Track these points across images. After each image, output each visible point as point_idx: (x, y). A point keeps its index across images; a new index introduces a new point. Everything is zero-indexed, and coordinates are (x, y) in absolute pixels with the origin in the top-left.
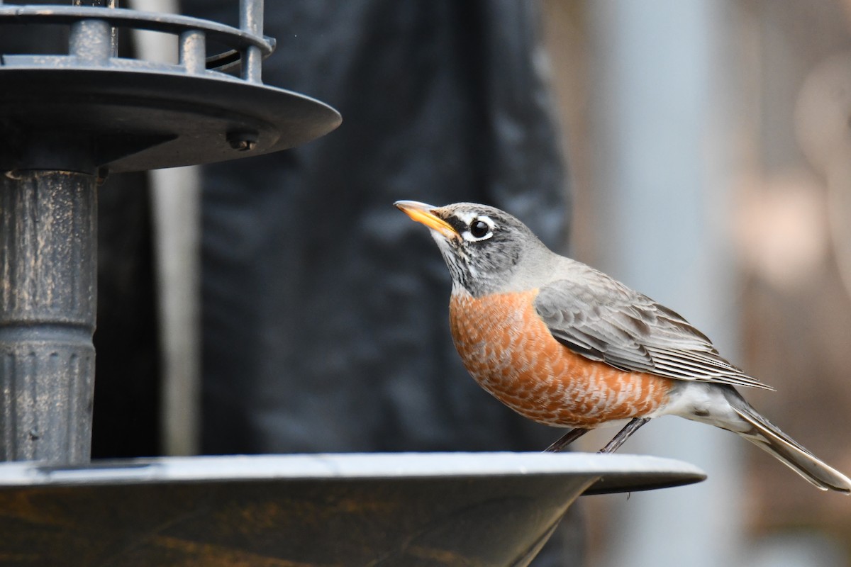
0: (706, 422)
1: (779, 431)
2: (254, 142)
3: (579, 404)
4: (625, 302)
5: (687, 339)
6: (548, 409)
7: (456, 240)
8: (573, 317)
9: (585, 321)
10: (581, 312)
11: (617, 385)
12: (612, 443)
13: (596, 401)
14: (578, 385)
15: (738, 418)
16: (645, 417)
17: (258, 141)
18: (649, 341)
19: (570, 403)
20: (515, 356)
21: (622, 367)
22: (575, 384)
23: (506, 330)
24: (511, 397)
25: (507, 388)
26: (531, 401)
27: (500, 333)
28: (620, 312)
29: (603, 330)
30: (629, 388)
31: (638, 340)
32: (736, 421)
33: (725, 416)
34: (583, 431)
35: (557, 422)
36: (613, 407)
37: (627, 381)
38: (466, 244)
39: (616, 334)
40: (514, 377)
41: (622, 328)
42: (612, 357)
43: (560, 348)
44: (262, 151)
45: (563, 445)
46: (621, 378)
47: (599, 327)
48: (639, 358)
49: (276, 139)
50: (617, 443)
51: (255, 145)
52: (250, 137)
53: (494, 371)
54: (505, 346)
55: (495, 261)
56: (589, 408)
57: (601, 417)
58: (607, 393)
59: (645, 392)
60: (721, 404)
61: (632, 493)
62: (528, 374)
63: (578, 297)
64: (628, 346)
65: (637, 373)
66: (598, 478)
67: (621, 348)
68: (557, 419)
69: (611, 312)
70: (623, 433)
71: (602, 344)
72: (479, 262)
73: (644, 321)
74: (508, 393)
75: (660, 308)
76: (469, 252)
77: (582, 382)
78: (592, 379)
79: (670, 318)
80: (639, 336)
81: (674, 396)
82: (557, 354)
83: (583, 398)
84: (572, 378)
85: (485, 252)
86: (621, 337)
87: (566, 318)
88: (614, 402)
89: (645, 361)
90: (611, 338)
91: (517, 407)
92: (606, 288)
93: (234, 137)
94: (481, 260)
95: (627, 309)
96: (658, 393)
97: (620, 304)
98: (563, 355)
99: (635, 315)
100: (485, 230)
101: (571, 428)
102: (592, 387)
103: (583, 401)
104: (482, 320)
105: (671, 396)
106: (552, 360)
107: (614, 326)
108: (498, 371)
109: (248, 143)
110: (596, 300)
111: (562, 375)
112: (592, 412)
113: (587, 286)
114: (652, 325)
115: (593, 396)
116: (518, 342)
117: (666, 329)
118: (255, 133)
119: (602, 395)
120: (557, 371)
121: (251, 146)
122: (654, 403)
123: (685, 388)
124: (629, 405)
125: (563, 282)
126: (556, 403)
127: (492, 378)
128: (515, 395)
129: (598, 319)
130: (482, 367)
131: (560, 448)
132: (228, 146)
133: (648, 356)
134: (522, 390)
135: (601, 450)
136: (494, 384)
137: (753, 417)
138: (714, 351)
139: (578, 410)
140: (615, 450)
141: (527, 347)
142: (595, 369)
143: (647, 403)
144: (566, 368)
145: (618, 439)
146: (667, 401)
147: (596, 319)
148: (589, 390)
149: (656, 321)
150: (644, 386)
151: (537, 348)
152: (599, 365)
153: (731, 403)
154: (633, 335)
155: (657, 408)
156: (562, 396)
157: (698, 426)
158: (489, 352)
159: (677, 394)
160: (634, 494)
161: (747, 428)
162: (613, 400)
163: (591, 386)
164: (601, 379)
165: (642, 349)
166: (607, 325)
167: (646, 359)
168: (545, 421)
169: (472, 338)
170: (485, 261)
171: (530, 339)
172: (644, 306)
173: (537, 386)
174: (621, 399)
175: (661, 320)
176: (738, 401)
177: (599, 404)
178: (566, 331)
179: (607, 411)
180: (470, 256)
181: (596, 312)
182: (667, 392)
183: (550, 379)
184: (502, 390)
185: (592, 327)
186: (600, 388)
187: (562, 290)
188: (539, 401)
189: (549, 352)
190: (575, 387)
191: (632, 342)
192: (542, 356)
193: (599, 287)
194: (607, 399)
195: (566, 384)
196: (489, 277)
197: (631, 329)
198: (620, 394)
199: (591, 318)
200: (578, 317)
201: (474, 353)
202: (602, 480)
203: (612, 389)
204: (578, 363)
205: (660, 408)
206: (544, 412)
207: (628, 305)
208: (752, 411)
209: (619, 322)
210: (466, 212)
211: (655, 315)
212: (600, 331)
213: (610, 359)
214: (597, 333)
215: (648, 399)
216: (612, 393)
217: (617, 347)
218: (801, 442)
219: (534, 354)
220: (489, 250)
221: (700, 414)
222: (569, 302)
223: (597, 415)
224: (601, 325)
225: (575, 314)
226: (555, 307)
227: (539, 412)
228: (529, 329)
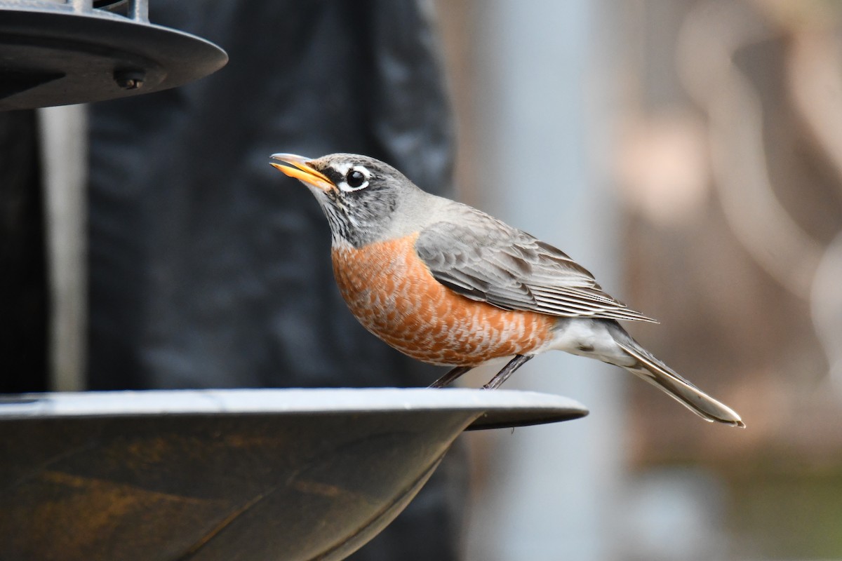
0: (592, 358)
1: (664, 365)
2: (140, 81)
3: (463, 344)
4: (506, 241)
5: (570, 275)
6: (433, 350)
7: (332, 192)
8: (455, 258)
9: (467, 262)
10: (462, 254)
11: (500, 324)
12: (495, 379)
13: (480, 341)
14: (462, 326)
15: (622, 352)
16: (530, 353)
17: (145, 80)
18: (530, 279)
19: (454, 343)
20: (399, 300)
21: (505, 306)
22: (459, 325)
23: (389, 276)
24: (397, 339)
25: (391, 332)
26: (417, 343)
27: (383, 279)
28: (502, 252)
29: (485, 271)
30: (512, 327)
31: (520, 279)
32: (619, 355)
33: (609, 350)
34: (468, 369)
35: (442, 362)
36: (497, 346)
37: (510, 320)
38: (343, 195)
39: (497, 273)
40: (399, 321)
41: (503, 268)
42: (495, 296)
43: (442, 289)
44: (150, 90)
45: (447, 381)
46: (503, 317)
47: (481, 268)
48: (521, 297)
49: (162, 78)
50: (500, 380)
51: (141, 84)
52: (137, 76)
53: (379, 316)
54: (389, 292)
55: (373, 210)
56: (473, 347)
57: (485, 355)
58: (491, 333)
59: (528, 330)
60: (605, 339)
61: (516, 428)
62: (413, 317)
63: (459, 238)
64: (510, 286)
65: (520, 312)
66: (481, 414)
67: (504, 287)
68: (442, 359)
69: (492, 252)
70: (507, 369)
71: (484, 284)
72: (357, 211)
73: (526, 260)
74: (394, 335)
75: (542, 245)
76: (347, 203)
77: (466, 322)
78: (475, 319)
79: (552, 256)
80: (521, 275)
81: (558, 332)
82: (440, 296)
83: (467, 339)
84: (455, 319)
85: (363, 201)
86: (502, 276)
87: (448, 260)
88: (497, 341)
89: (528, 300)
90: (493, 278)
91: (403, 349)
92: (487, 228)
93: (121, 75)
94: (360, 210)
95: (509, 248)
96: (541, 331)
97: (501, 244)
98: (446, 296)
99: (517, 254)
100: (361, 179)
101: (455, 366)
102: (476, 327)
103: (467, 341)
104: (366, 269)
105: (555, 333)
106: (435, 302)
107: (496, 266)
108: (383, 316)
109: (135, 81)
110: (477, 241)
111: (445, 316)
112: (476, 351)
113: (467, 227)
114: (534, 263)
115: (477, 335)
116: (401, 287)
117: (548, 267)
118: (142, 72)
119: (486, 334)
120: (440, 312)
121: (138, 84)
122: (538, 340)
123: (569, 324)
124: (512, 344)
125: (444, 224)
126: (440, 343)
127: (377, 323)
128: (401, 337)
129: (479, 259)
130: (367, 313)
131: (444, 384)
132: (115, 84)
133: (530, 294)
134: (407, 332)
135: (485, 386)
136: (379, 328)
137: (638, 352)
138: (597, 286)
139: (462, 349)
140: (499, 386)
141: (410, 291)
142: (478, 309)
143: (531, 341)
144: (449, 309)
145: (501, 375)
146: (551, 338)
147: (477, 260)
148: (473, 330)
149: (538, 259)
150: (527, 324)
151: (421, 290)
152: (482, 305)
153: (615, 338)
154: (515, 275)
155: (541, 344)
156: (446, 336)
157: (583, 361)
158: (373, 299)
159: (560, 330)
160: (517, 429)
161: (632, 362)
162: (496, 338)
163: (474, 326)
164: (484, 318)
165: (524, 287)
166: (489, 265)
167: (528, 298)
168: (431, 361)
169: (356, 287)
170: (363, 210)
171: (413, 282)
172: (526, 244)
173: (422, 329)
174: (504, 337)
175: (543, 257)
176: (622, 336)
177: (483, 343)
178: (448, 272)
179: (491, 350)
180: (348, 206)
181: (478, 252)
182: (551, 328)
183: (434, 321)
184: (387, 333)
185: (473, 268)
186: (483, 328)
187: (442, 232)
188: (424, 342)
189: (432, 294)
190: (458, 327)
191: (514, 281)
192: (426, 298)
193: (480, 228)
194: (490, 338)
195: (450, 324)
196: (369, 226)
197: (512, 268)
198: (503, 333)
199: (473, 259)
200: (460, 259)
201: (359, 301)
202: (486, 416)
203: (495, 328)
204: (461, 304)
205: (544, 345)
206: (429, 352)
207: (510, 245)
208: (636, 346)
209: (500, 262)
210: (342, 163)
211: (537, 253)
212: (481, 272)
213: (492, 299)
214: (479, 273)
215: (531, 337)
216: (495, 332)
217: (500, 286)
218: (686, 376)
219: (418, 297)
220: (367, 199)
221: (585, 349)
222: (450, 244)
223: (481, 354)
224: (483, 265)
225: (456, 256)
226: (437, 250)
227: (424, 353)
228: (412, 272)
